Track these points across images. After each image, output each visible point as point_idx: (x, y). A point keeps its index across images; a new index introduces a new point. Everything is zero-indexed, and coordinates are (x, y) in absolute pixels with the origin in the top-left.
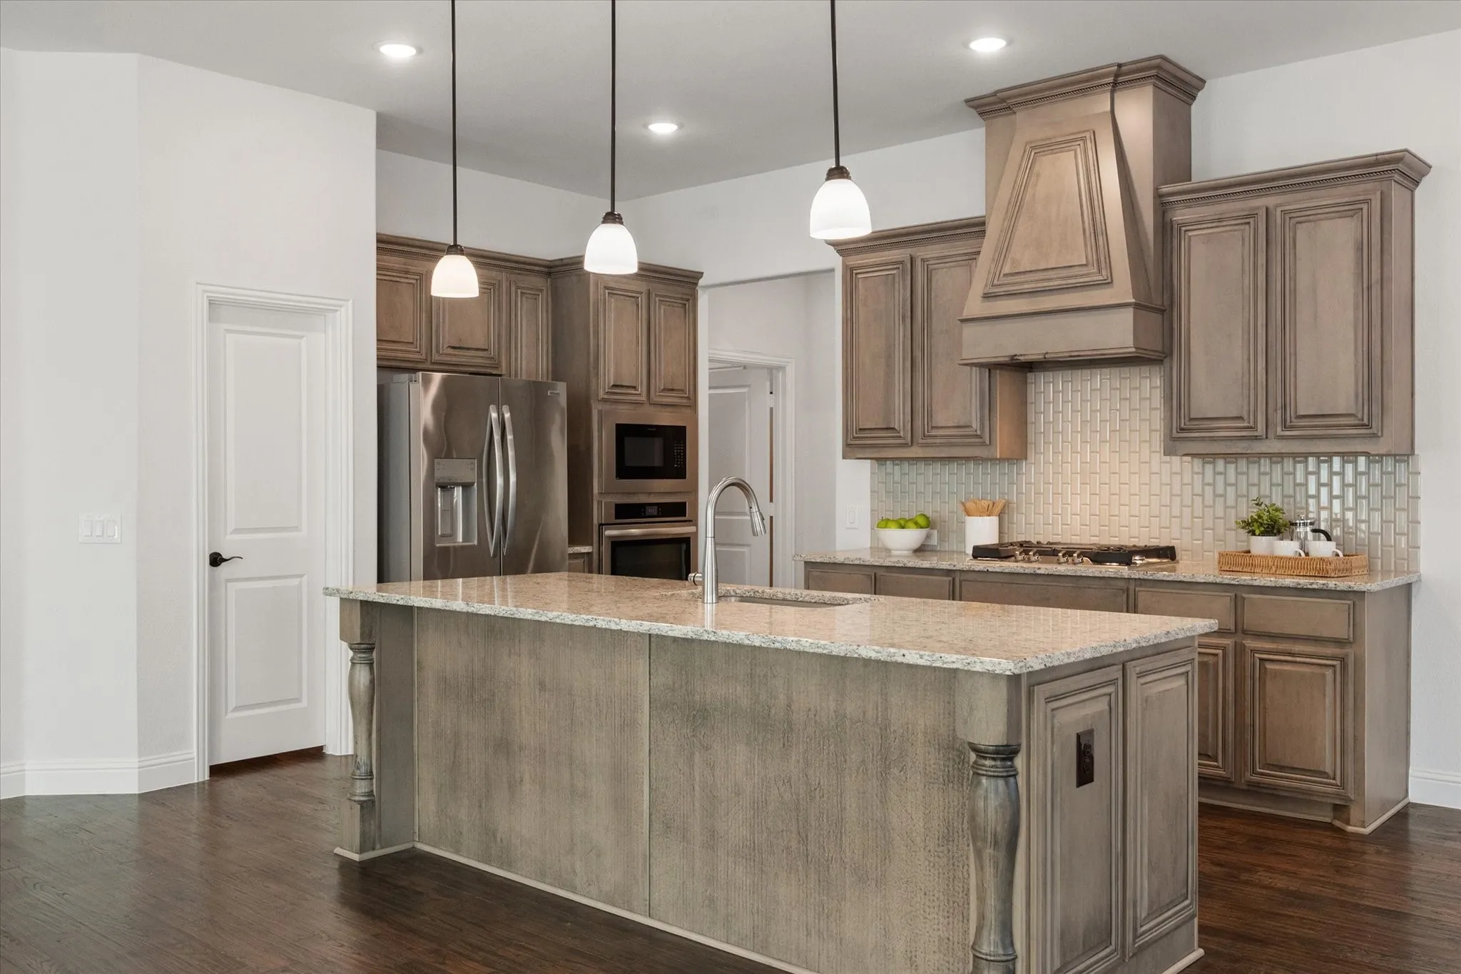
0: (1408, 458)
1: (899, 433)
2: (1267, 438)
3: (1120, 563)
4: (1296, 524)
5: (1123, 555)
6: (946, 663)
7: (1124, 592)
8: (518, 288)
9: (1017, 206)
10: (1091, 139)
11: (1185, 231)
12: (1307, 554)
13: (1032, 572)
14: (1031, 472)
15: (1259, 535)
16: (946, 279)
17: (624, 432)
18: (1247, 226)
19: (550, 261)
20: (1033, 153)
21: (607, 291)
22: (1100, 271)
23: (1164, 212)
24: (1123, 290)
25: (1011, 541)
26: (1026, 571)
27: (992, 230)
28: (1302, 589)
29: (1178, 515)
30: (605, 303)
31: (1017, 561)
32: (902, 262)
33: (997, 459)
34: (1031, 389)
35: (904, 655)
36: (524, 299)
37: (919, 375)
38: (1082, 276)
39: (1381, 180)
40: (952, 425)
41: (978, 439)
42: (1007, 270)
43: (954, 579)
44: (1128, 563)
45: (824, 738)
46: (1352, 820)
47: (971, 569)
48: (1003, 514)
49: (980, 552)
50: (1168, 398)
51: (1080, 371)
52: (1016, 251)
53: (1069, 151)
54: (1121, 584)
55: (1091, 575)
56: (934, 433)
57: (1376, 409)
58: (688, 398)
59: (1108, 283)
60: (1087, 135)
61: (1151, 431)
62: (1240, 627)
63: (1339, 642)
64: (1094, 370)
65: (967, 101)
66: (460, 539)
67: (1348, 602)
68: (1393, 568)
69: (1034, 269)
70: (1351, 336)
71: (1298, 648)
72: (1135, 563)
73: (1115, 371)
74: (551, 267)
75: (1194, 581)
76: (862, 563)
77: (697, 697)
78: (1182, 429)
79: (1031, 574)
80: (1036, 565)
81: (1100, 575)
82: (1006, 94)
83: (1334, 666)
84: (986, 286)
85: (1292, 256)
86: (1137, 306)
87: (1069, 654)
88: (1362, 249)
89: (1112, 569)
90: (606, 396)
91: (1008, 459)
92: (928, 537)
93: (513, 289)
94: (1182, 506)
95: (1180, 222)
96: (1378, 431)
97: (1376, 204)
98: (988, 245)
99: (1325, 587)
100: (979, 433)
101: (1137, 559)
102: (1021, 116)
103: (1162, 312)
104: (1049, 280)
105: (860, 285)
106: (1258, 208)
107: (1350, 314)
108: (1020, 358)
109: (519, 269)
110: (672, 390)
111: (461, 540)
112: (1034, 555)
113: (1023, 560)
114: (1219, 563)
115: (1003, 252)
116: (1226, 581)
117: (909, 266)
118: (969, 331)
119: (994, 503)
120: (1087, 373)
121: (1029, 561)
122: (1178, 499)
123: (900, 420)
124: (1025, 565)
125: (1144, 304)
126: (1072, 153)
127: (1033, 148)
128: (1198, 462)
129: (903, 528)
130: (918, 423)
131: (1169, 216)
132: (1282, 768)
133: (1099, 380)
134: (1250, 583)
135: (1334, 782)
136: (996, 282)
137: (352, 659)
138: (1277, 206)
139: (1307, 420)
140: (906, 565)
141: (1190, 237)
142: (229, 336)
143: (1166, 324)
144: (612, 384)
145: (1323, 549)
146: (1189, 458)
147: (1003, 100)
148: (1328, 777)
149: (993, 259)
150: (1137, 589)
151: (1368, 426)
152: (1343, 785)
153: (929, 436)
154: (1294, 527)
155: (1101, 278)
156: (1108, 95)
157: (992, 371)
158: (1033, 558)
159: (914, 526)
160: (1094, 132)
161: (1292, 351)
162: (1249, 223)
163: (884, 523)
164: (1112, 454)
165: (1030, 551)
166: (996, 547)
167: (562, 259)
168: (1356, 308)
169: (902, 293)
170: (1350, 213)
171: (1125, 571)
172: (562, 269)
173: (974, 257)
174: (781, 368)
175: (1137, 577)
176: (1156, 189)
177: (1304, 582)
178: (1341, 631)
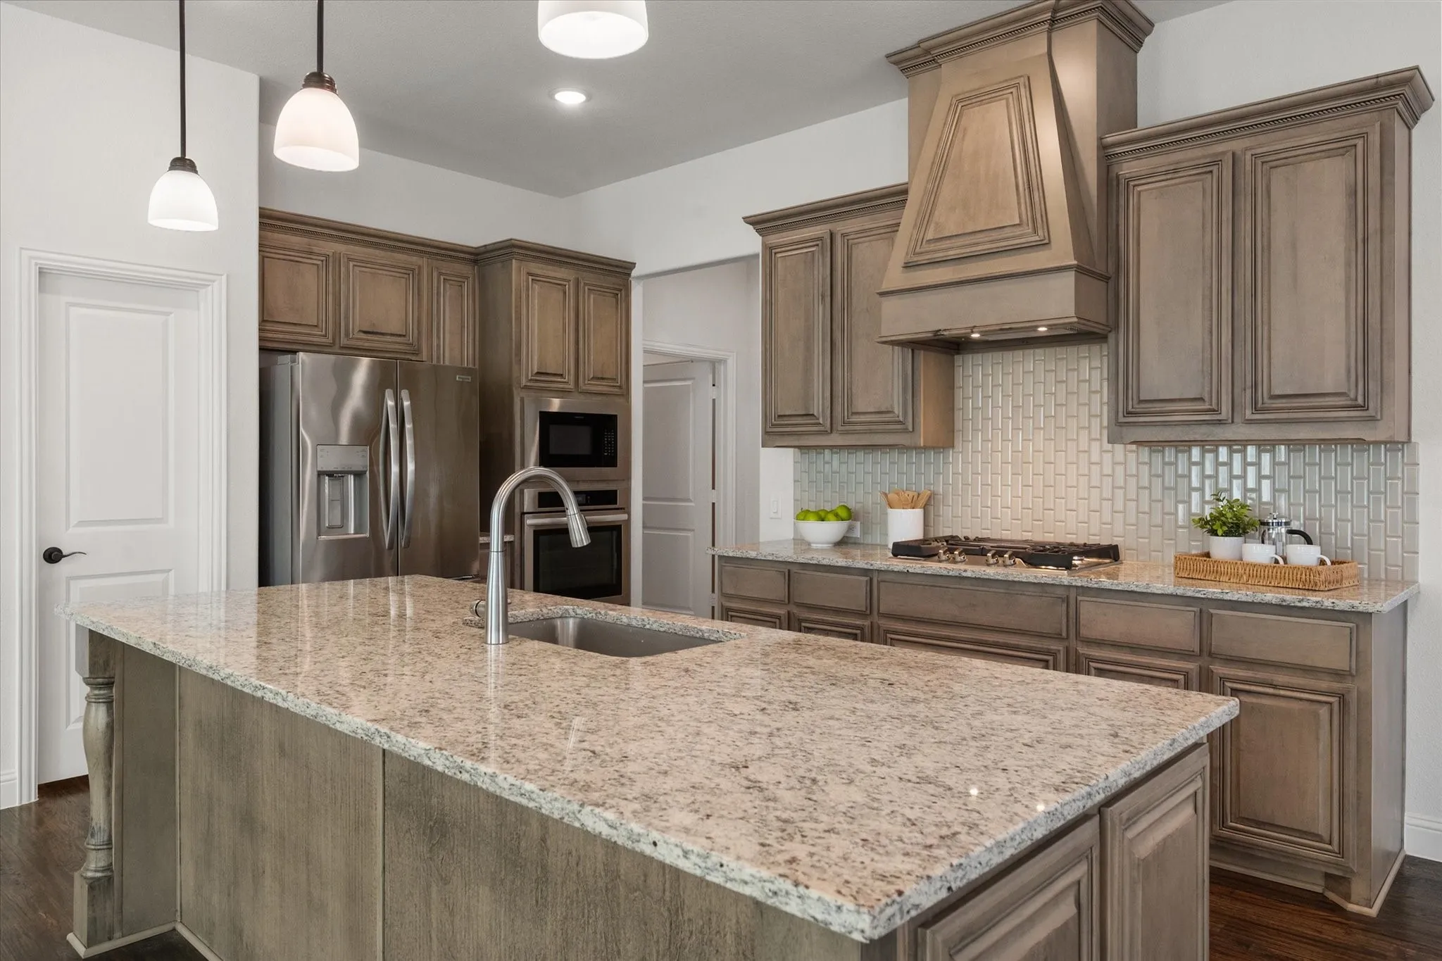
0: (1403, 446)
1: (818, 419)
2: (1233, 422)
3: (1058, 566)
4: (1268, 524)
5: (1059, 555)
6: (731, 880)
7: (1063, 601)
8: (440, 274)
9: (940, 168)
10: (1025, 85)
11: (1134, 186)
12: (1285, 559)
13: (957, 574)
14: (957, 462)
15: (1222, 536)
16: (866, 253)
17: (548, 420)
18: (1209, 176)
19: (476, 248)
20: (960, 106)
21: (530, 278)
22: (1035, 231)
23: (1108, 166)
24: (1062, 250)
25: (937, 535)
26: (951, 573)
27: (913, 198)
28: (1288, 607)
29: (1122, 509)
30: (528, 290)
31: (940, 562)
32: (820, 239)
33: (920, 448)
34: (959, 372)
35: (655, 844)
36: (448, 286)
37: (839, 357)
38: (1014, 237)
39: (1379, 110)
40: (873, 410)
41: (900, 426)
42: (930, 235)
43: (871, 580)
44: (1069, 566)
45: (589, 905)
46: (1353, 898)
47: (890, 569)
48: (928, 505)
49: (901, 550)
50: (1113, 379)
51: (1011, 353)
52: (940, 214)
53: (1000, 100)
54: (1060, 592)
55: (1024, 580)
56: (855, 419)
57: (1373, 387)
58: (620, 387)
59: (1044, 244)
60: (1021, 81)
61: (1090, 416)
62: (1205, 649)
63: (1337, 674)
64: (1027, 351)
65: (888, 56)
66: (352, 530)
67: (1351, 625)
68: (1383, 576)
69: (960, 233)
70: (1342, 300)
71: (1281, 678)
72: (1076, 566)
73: (1050, 351)
74: (477, 254)
75: (1149, 591)
76: (775, 559)
77: (434, 801)
78: (1129, 413)
79: (956, 576)
80: (962, 567)
81: (1036, 581)
82: (932, 42)
83: (1330, 704)
84: (907, 254)
85: (1265, 210)
86: (1080, 270)
87: (1000, 845)
88: (1355, 194)
89: (1047, 573)
90: (529, 384)
91: (934, 448)
92: (850, 529)
93: (435, 274)
94: (1126, 500)
95: (1127, 176)
96: (1376, 413)
97: (1375, 138)
98: (909, 214)
99: (1319, 605)
100: (901, 419)
101: (1076, 561)
102: (947, 68)
103: (1106, 279)
104: (977, 244)
105: (779, 265)
106: (1224, 153)
107: (1339, 273)
108: (945, 333)
109: (443, 255)
110: (603, 379)
111: (352, 532)
112: (960, 554)
113: (948, 560)
114: (1176, 568)
115: (926, 217)
116: (1190, 594)
117: (829, 241)
118: (890, 307)
119: (919, 494)
120: (1019, 354)
121: (955, 562)
122: (1121, 492)
123: (819, 405)
124: (950, 566)
125: (1087, 267)
126: (1004, 102)
127: (960, 101)
128: (1145, 452)
129: (823, 520)
130: (838, 409)
131: (1115, 169)
132: (1260, 824)
133: (1031, 363)
134: (1221, 596)
135: (1329, 847)
136: (918, 250)
137: (88, 697)
138: (1247, 149)
139: (1284, 401)
140: (820, 563)
141: (1140, 192)
142: (73, 310)
143: (1111, 295)
144: (536, 371)
145: (1304, 555)
146: (1134, 447)
147: (927, 51)
148: (1322, 841)
149: (915, 225)
150: (1079, 598)
151: (1364, 407)
152: (1341, 852)
153: (849, 423)
154: (1266, 528)
155: (1037, 238)
156: (1045, 35)
157: (916, 352)
158: (959, 559)
159: (835, 518)
160: (1029, 78)
161: (1265, 319)
162: (1211, 172)
163: (803, 515)
164: (1047, 442)
165: (956, 549)
166: (916, 544)
167: (485, 246)
168: (1348, 264)
169: (822, 271)
170: (1341, 151)
171: (1063, 576)
172: (488, 255)
173: (896, 228)
174: (723, 361)
175: (1080, 585)
176: (1100, 139)
177: (1290, 598)
178: (1340, 661)
